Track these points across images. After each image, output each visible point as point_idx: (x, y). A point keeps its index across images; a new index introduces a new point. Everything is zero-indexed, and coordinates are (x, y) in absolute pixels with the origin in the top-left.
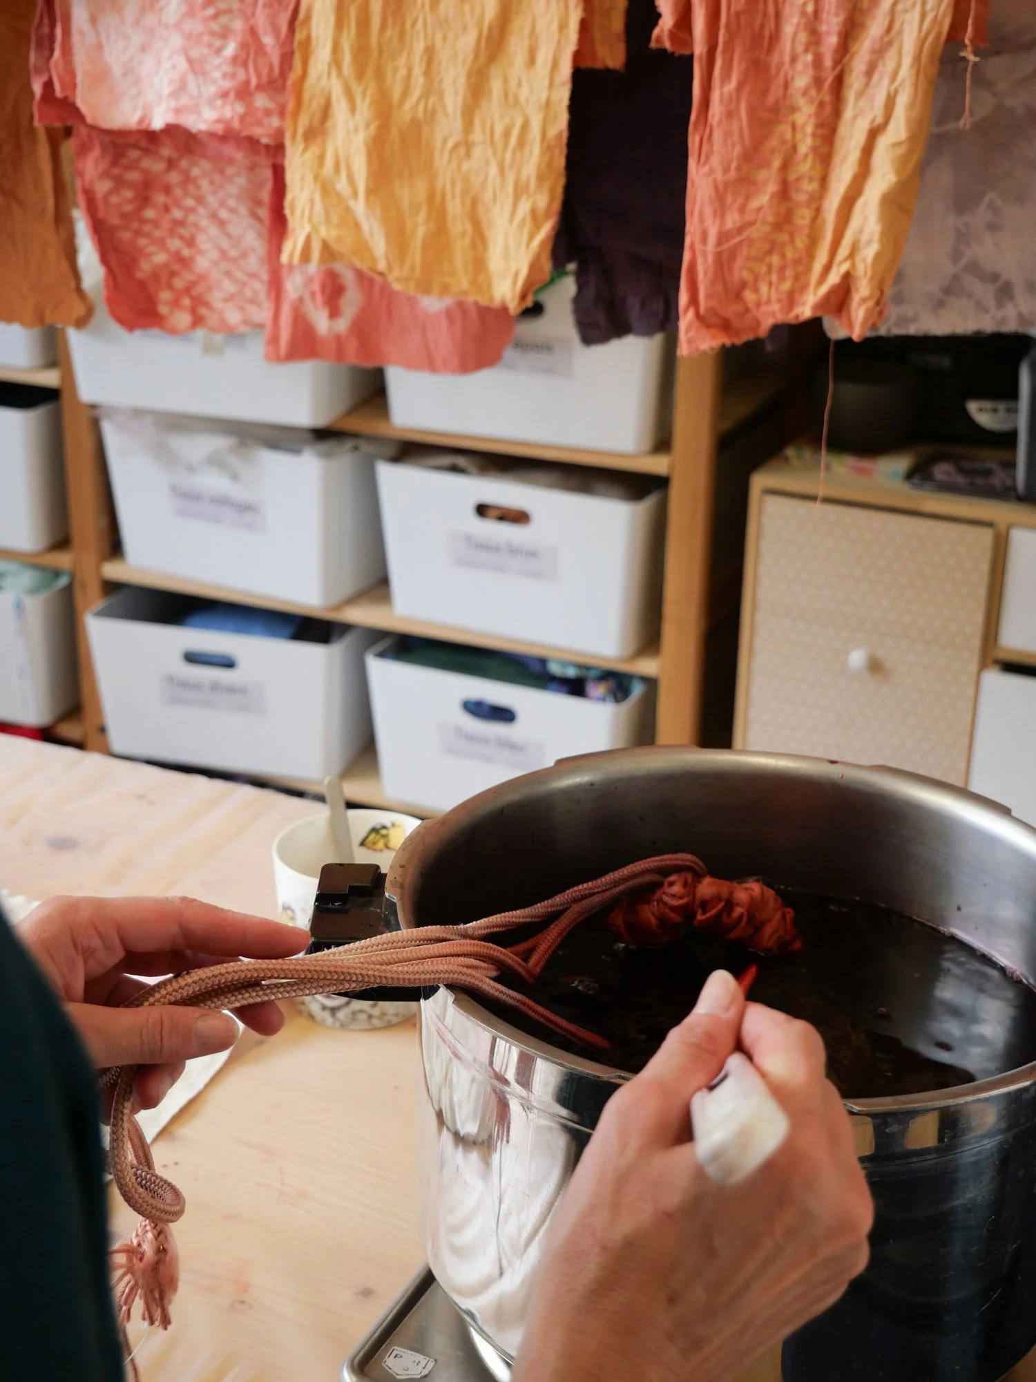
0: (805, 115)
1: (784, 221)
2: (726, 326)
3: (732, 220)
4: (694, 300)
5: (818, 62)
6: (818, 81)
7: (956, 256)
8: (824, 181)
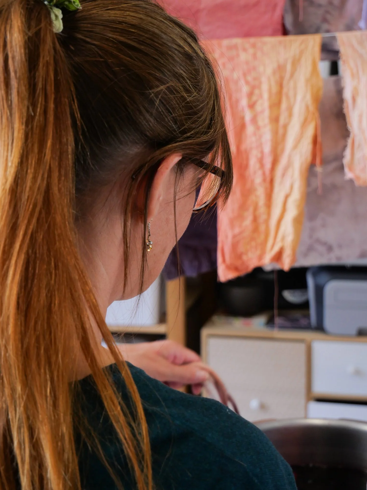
0: (260, 192)
1: (256, 229)
2: (236, 269)
3: (237, 230)
4: (224, 261)
5: (264, 174)
6: (264, 180)
7: (311, 237)
8: (269, 214)
